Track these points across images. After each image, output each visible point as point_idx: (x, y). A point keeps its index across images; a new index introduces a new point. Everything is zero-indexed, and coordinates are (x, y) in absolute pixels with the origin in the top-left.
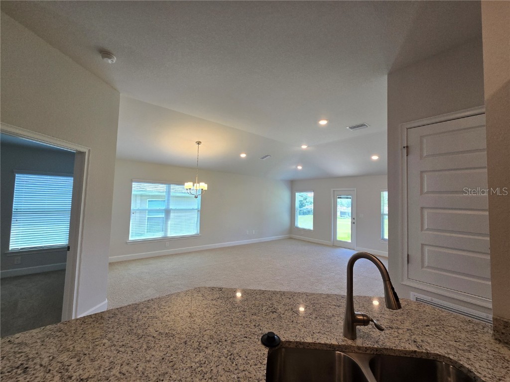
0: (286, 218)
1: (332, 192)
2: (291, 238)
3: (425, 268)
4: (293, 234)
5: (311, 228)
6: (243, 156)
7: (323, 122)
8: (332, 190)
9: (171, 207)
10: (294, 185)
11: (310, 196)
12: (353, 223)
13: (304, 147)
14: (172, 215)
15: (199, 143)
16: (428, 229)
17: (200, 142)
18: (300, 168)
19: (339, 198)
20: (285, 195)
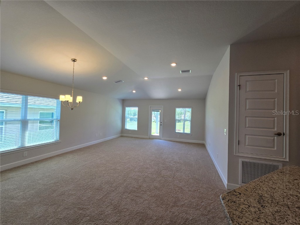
0: (119, 124)
1: (150, 107)
2: (122, 136)
3: (247, 146)
4: (124, 133)
5: (136, 129)
6: (105, 78)
7: (174, 65)
8: (150, 106)
9: (28, 118)
10: (125, 102)
11: (136, 109)
12: (160, 125)
13: (146, 78)
14: (29, 125)
15: (74, 60)
16: (248, 127)
17: (76, 60)
18: (134, 92)
19: (153, 111)
20: (119, 108)
